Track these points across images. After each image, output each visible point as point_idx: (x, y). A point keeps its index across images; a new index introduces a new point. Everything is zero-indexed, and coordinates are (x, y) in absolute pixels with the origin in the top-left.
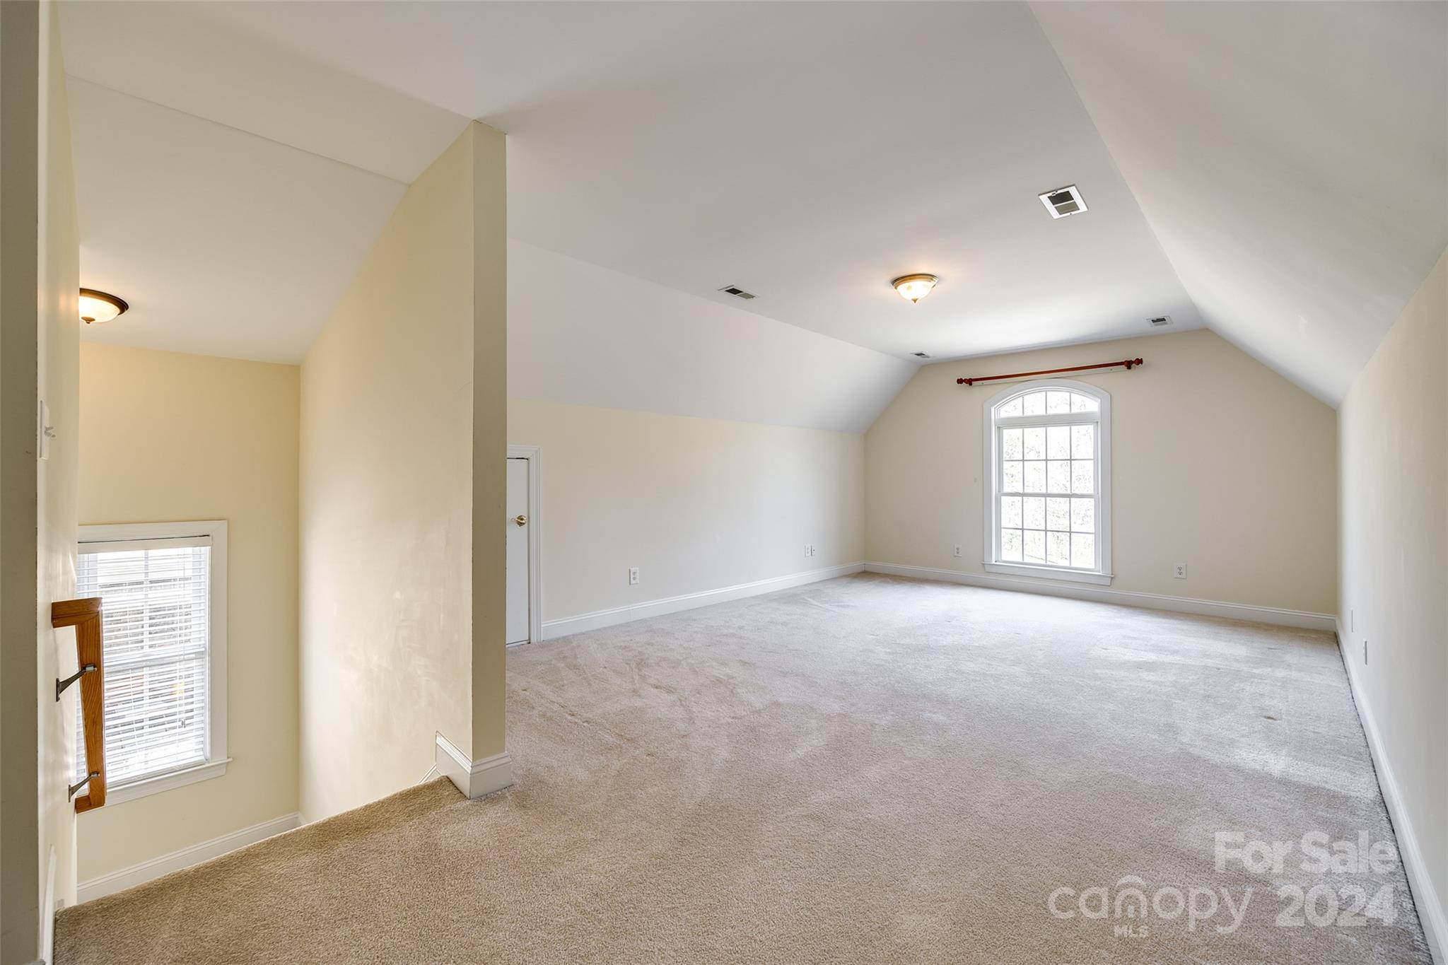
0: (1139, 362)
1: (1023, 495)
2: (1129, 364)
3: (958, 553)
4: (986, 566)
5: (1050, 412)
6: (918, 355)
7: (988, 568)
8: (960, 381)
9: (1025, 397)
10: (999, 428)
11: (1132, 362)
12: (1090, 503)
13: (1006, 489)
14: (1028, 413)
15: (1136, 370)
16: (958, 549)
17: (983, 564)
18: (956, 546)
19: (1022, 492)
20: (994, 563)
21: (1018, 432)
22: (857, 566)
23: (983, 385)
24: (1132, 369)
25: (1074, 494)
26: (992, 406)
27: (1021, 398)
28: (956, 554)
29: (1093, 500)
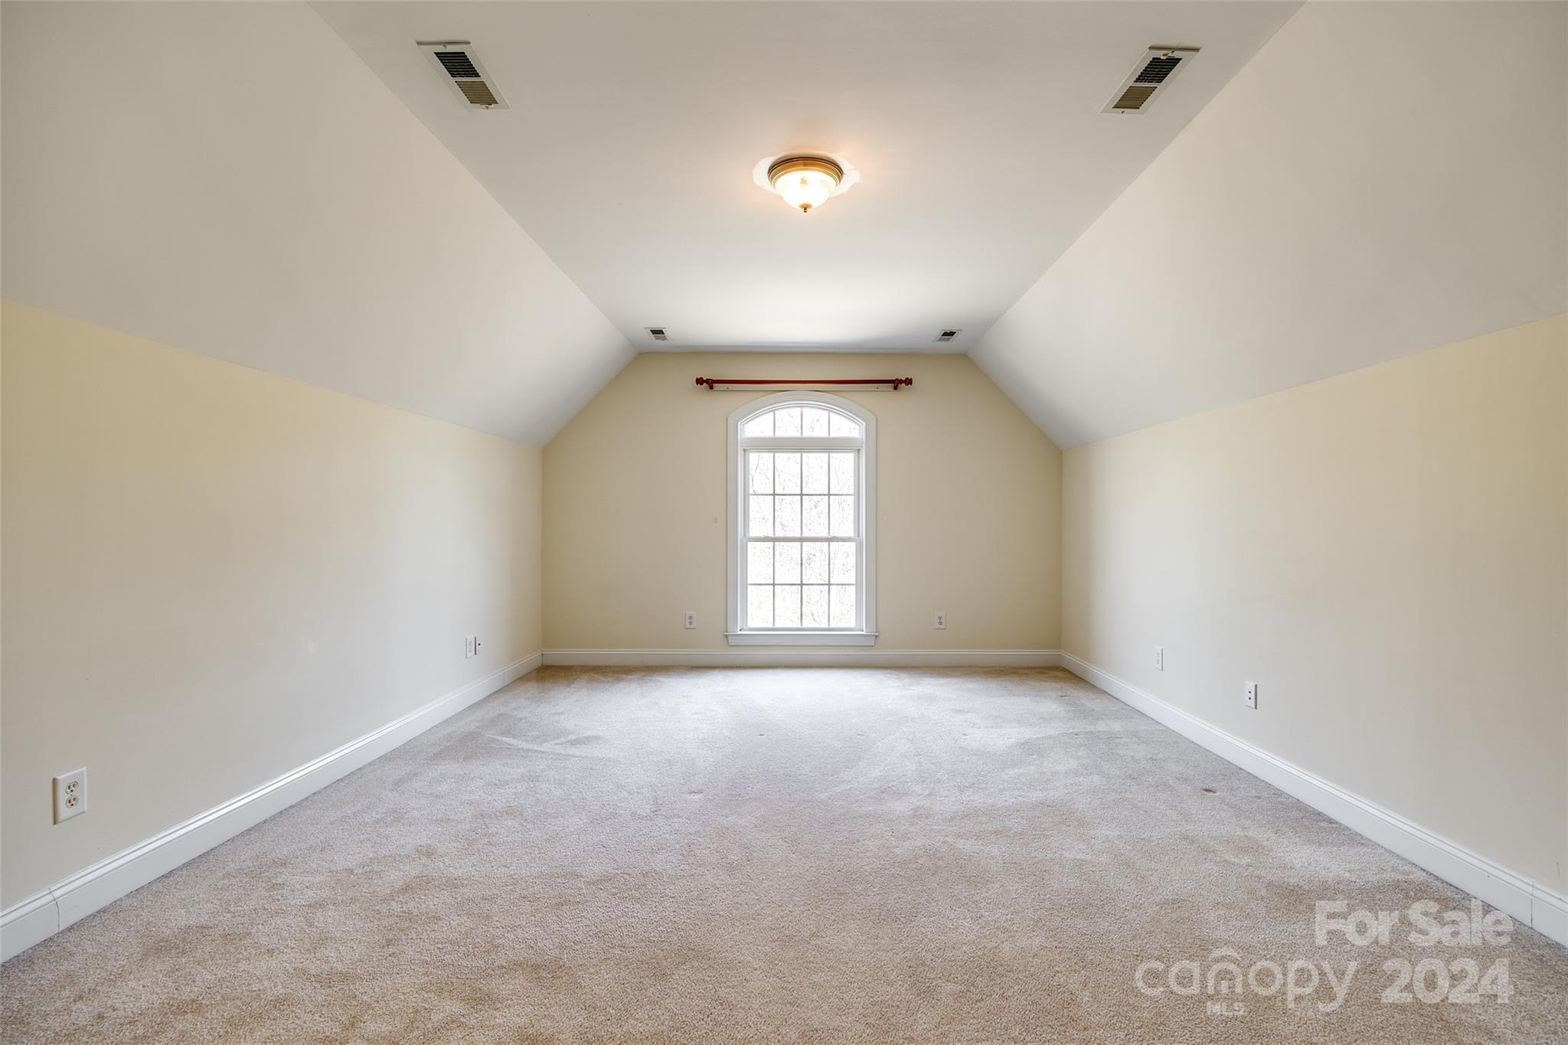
0: (909, 382)
1: (774, 540)
2: (896, 384)
3: (691, 623)
4: (729, 638)
5: (807, 434)
6: (654, 332)
7: (732, 641)
8: (700, 381)
9: (777, 413)
10: (745, 450)
11: (901, 382)
12: (851, 547)
13: (753, 533)
14: (780, 434)
15: (904, 393)
16: (691, 617)
17: (726, 636)
18: (689, 613)
19: (772, 535)
20: (739, 633)
21: (767, 457)
22: (531, 659)
23: (728, 390)
24: (898, 390)
25: (834, 537)
26: (739, 420)
27: (772, 413)
28: (688, 626)
29: (854, 543)
